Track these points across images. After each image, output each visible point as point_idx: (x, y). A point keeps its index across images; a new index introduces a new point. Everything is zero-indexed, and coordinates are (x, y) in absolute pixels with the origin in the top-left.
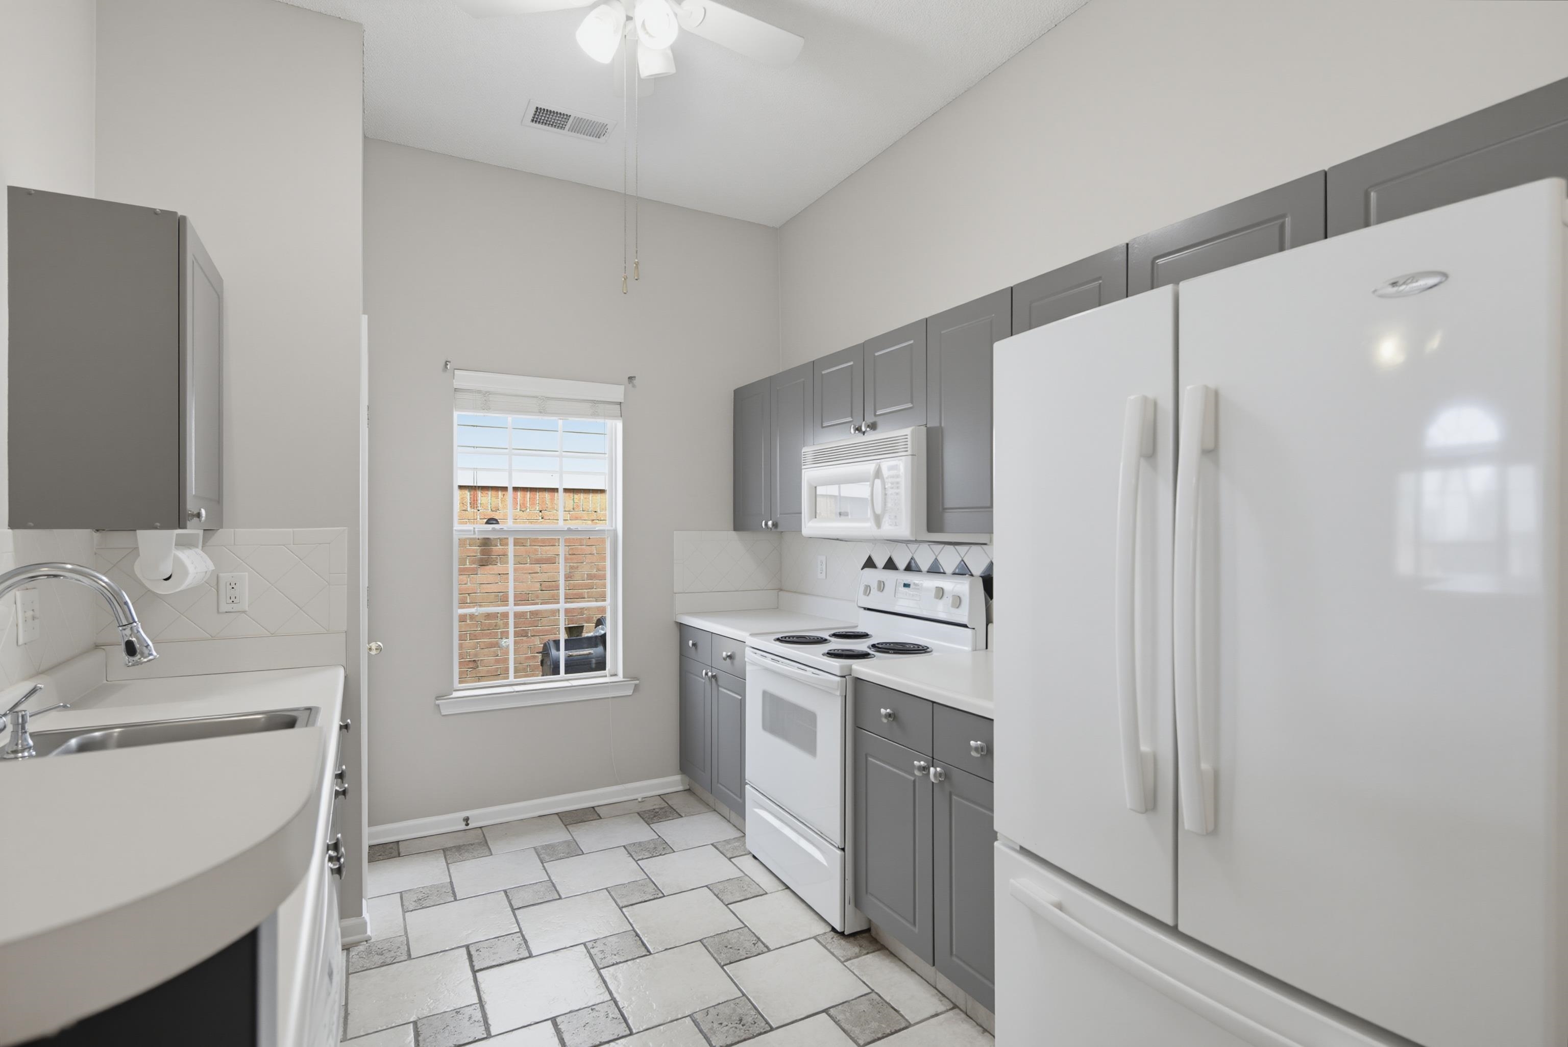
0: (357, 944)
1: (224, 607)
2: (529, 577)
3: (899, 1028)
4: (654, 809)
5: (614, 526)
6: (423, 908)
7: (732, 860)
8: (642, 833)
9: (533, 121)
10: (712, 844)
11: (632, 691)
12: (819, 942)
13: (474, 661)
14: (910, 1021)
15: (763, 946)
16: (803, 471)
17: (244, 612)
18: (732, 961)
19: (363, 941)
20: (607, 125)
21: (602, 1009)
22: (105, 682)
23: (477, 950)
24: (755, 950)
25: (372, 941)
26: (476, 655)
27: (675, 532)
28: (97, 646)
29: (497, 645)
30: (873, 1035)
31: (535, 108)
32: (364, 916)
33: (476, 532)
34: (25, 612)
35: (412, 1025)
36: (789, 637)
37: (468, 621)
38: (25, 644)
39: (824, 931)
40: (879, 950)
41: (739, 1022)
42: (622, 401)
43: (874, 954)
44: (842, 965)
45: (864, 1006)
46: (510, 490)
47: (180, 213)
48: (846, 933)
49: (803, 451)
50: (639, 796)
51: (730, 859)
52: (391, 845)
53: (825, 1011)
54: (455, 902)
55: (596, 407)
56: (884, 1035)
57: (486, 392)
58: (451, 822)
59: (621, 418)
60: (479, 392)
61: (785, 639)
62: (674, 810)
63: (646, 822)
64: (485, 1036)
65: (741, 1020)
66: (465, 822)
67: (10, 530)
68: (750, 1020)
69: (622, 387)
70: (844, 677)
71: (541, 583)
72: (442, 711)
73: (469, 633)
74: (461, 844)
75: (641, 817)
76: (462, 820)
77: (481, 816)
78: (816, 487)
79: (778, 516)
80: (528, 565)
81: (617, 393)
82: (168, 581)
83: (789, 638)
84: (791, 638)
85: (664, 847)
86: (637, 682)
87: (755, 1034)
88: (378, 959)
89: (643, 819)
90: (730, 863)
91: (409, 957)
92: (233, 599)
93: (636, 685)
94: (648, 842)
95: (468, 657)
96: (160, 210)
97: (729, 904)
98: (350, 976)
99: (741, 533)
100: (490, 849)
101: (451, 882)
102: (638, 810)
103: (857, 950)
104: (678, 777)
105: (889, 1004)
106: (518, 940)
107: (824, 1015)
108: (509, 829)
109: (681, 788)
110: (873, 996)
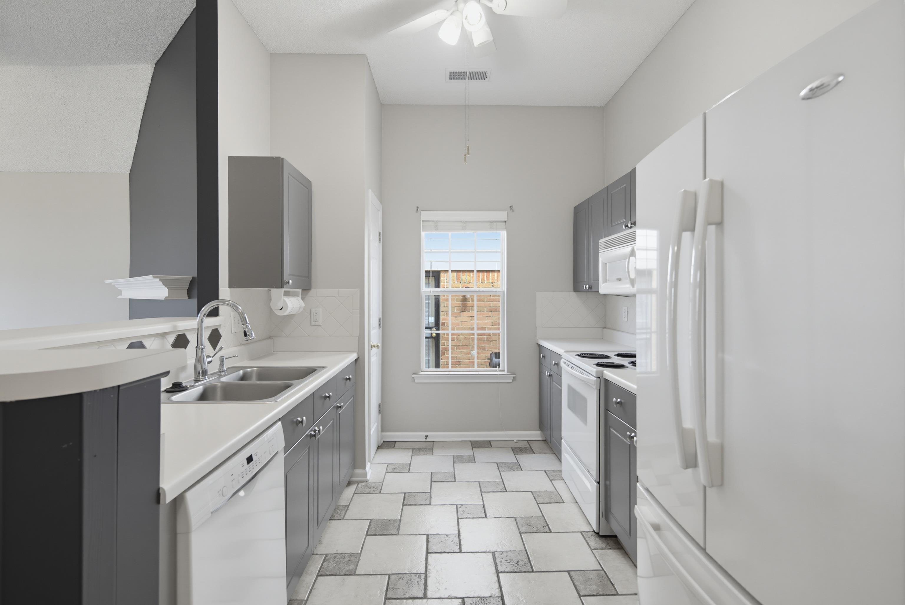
0: (362, 482)
1: (313, 323)
2: (486, 318)
3: (609, 594)
4: (521, 447)
5: (503, 289)
6: (394, 472)
7: (552, 481)
8: (509, 458)
9: (450, 79)
10: (545, 471)
11: (512, 380)
12: (583, 535)
13: (458, 361)
14: (619, 592)
15: (548, 529)
16: (599, 254)
17: (320, 326)
18: (527, 532)
19: (365, 481)
20: (486, 72)
21: (452, 537)
22: (272, 352)
23: (408, 496)
24: (542, 530)
25: (369, 482)
26: (459, 358)
27: (537, 292)
28: (270, 337)
29: (469, 353)
30: (590, 592)
31: (449, 72)
32: (366, 470)
33: (431, 292)
34: (235, 320)
35: (369, 520)
36: (585, 354)
37: (456, 340)
38: (235, 333)
39: (588, 530)
40: (618, 549)
41: (516, 563)
42: (506, 220)
43: (614, 550)
44: (591, 551)
45: (593, 575)
46: (475, 272)
47: (282, 157)
48: (601, 534)
49: (600, 242)
50: (515, 439)
51: (551, 480)
52: (392, 443)
53: (568, 572)
54: (408, 473)
55: (492, 224)
56: (598, 595)
57: (436, 221)
58: (418, 436)
59: (506, 230)
60: (433, 221)
61: (582, 355)
62: (532, 449)
63: (514, 453)
64: (396, 534)
65: (518, 562)
66: (425, 437)
67: (229, 289)
68: (523, 563)
69: (506, 212)
70: (599, 378)
71: (492, 322)
72: (416, 381)
73: (456, 347)
74: (422, 447)
75: (512, 450)
76: (425, 436)
77: (434, 436)
78: (606, 264)
79: (592, 282)
80: (486, 312)
81: (503, 216)
82: (282, 310)
83: (583, 355)
84: (584, 355)
85: (518, 467)
86: (514, 376)
87: (522, 571)
88: (367, 490)
89: (513, 451)
90: (551, 482)
91: (380, 493)
92: (316, 320)
93: (514, 377)
94: (510, 463)
95: (456, 359)
96: (275, 157)
97: (539, 503)
98: (355, 494)
99: (577, 293)
100: (433, 452)
101: (410, 464)
102: (512, 446)
103: (604, 545)
104: (539, 432)
105: (610, 580)
106: (428, 495)
107: (567, 573)
108: (446, 445)
109: (540, 439)
110: (602, 572)
